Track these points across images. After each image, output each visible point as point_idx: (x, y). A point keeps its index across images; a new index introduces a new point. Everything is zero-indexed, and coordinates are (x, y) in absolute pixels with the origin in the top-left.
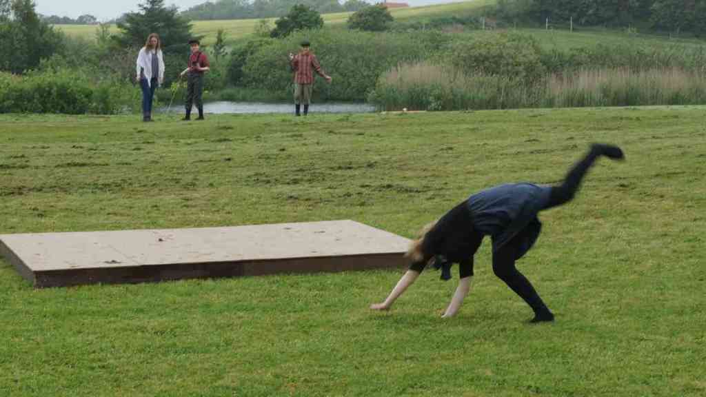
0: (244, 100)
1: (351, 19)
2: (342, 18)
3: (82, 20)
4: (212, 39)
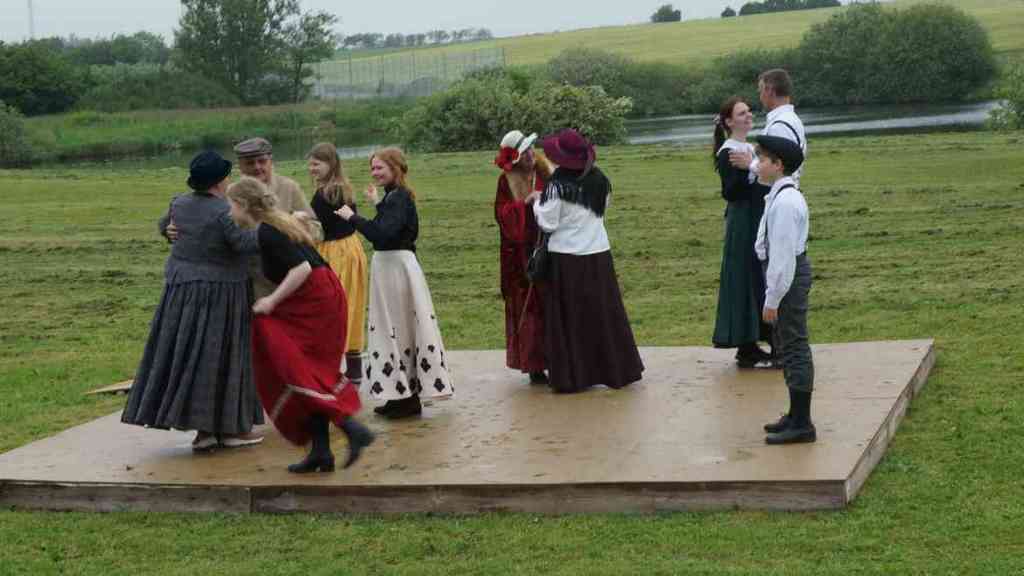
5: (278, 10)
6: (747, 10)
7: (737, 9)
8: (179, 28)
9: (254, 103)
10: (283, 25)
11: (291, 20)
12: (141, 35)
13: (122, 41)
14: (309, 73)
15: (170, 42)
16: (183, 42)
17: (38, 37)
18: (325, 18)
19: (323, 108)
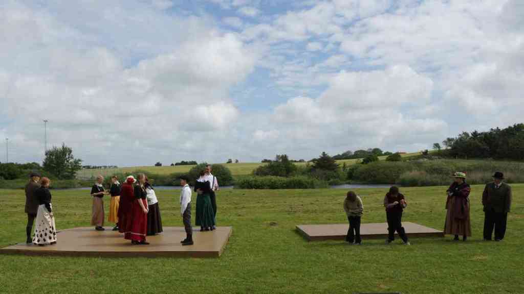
0: (353, 184)
1: (387, 158)
2: (384, 158)
3: (301, 161)
4: (342, 165)
5: (69, 158)
6: (177, 164)
7: (174, 164)
8: (44, 161)
9: (61, 179)
10: (70, 161)
11: (71, 160)
12: (34, 163)
13: (29, 164)
14: (75, 173)
15: (41, 164)
16: (45, 164)
17: (9, 162)
18: (79, 160)
19: (78, 181)
